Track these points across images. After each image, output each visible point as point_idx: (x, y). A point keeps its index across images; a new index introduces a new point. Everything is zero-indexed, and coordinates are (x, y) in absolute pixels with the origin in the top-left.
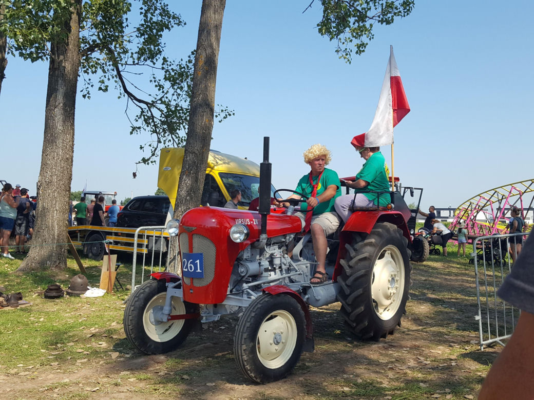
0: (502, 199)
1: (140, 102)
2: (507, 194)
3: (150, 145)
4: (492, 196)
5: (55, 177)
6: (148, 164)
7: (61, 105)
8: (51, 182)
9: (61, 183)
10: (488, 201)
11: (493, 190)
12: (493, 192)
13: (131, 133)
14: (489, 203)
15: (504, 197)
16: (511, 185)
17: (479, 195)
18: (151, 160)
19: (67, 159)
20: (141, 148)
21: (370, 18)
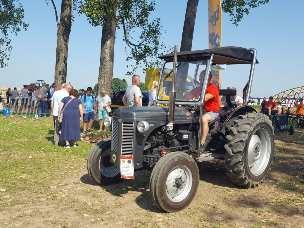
0: (296, 94)
1: (131, 45)
2: (298, 92)
3: (132, 66)
4: (291, 93)
5: (106, 82)
6: (131, 75)
7: (109, 47)
8: (104, 84)
9: (108, 85)
10: (288, 95)
11: (291, 89)
12: (291, 90)
13: (127, 60)
14: (288, 96)
15: (297, 93)
16: (301, 87)
17: (283, 92)
18: (133, 73)
19: (111, 73)
20: (127, 67)
21: (247, 4)
